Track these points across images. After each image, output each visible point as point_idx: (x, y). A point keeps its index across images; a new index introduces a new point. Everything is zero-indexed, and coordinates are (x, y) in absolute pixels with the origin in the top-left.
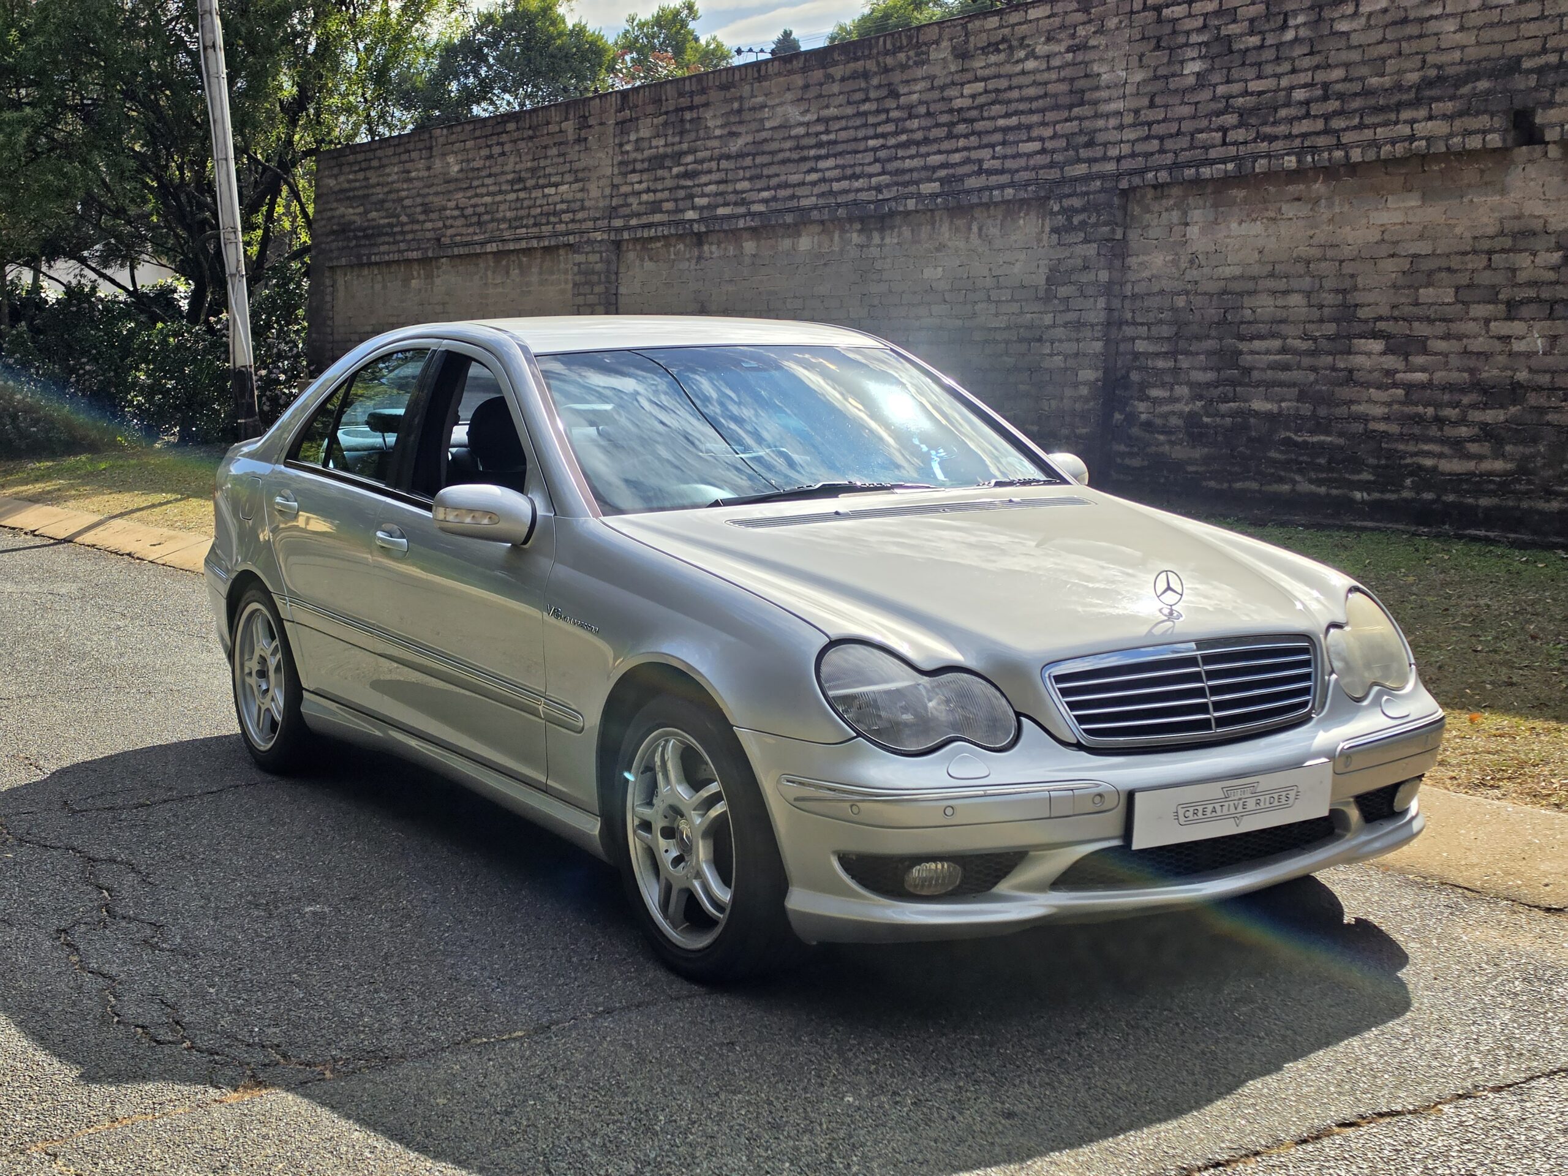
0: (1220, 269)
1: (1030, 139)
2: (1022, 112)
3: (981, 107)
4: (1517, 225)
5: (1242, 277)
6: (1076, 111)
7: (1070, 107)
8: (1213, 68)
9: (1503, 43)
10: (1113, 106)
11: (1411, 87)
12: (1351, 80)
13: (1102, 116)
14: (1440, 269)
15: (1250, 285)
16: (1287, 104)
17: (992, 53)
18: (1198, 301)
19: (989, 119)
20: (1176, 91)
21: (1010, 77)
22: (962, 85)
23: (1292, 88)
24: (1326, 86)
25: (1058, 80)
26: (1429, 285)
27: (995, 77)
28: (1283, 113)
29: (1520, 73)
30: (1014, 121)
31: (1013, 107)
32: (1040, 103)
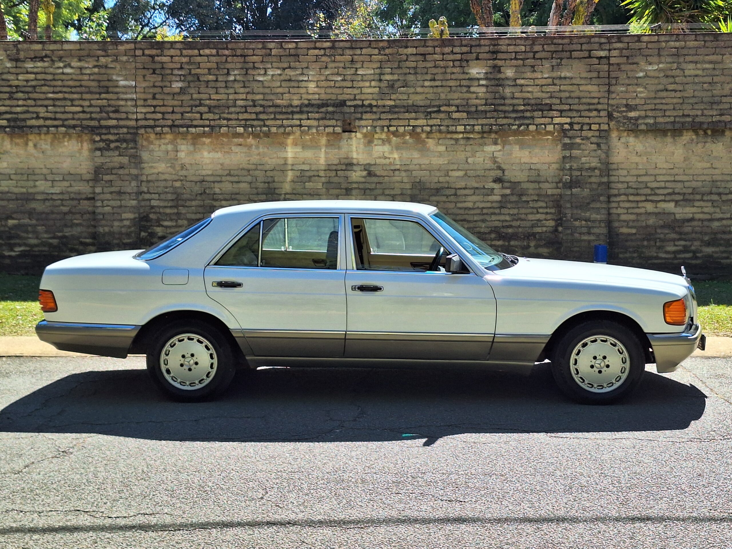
0: (200, 171)
1: (73, 105)
2: (65, 92)
3: (34, 87)
4: (346, 161)
5: (212, 175)
6: (103, 96)
7: (100, 93)
8: (189, 87)
9: (337, 95)
10: (129, 96)
11: (297, 106)
12: (267, 100)
13: (122, 100)
14: (314, 176)
15: (218, 179)
16: (235, 106)
17: (39, 61)
18: (188, 184)
19: (41, 93)
20: (168, 94)
21: (54, 74)
22: (17, 74)
23: (236, 100)
24: (253, 101)
25: (89, 80)
26: (309, 181)
27: (42, 73)
28: (232, 109)
29: (346, 106)
30: (60, 96)
31: (58, 89)
32: (78, 89)
